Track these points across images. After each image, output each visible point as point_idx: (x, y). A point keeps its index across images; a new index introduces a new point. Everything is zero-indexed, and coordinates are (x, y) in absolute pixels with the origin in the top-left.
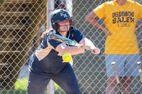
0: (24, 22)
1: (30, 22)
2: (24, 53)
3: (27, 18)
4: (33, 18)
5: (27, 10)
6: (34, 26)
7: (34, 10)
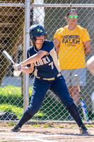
0: (6, 42)
1: (10, 42)
2: (5, 67)
3: (8, 39)
4: (13, 39)
5: (8, 32)
6: (13, 45)
7: (13, 32)
